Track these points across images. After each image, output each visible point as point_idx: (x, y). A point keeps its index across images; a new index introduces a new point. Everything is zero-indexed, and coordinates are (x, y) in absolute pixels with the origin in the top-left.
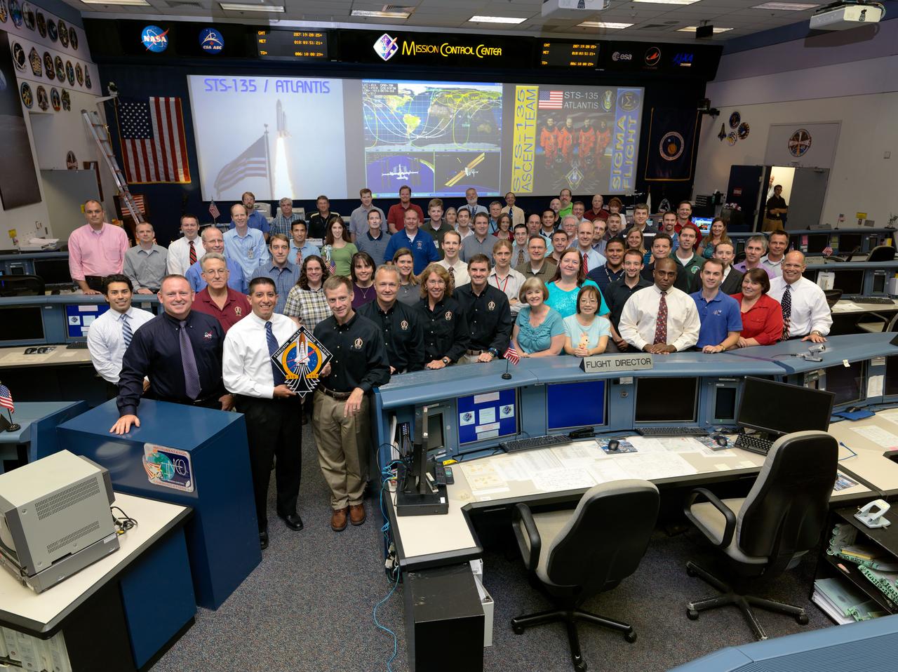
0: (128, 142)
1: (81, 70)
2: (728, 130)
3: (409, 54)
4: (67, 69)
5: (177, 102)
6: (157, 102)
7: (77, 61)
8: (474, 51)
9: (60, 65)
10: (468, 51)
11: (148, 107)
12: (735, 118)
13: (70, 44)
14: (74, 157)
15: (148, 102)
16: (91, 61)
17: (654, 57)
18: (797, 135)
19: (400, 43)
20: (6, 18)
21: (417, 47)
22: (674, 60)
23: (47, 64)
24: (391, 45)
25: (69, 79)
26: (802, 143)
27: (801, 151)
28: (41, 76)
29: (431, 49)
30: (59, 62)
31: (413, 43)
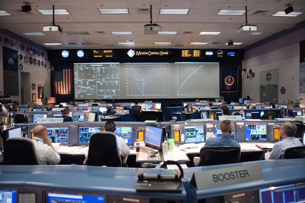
0: (56, 82)
1: (43, 62)
2: (249, 75)
3: (138, 55)
4: (38, 62)
5: (70, 71)
6: (65, 71)
7: (42, 60)
8: (159, 53)
9: (36, 60)
10: (157, 53)
11: (63, 72)
12: (250, 71)
13: (41, 56)
14: (35, 85)
15: (63, 71)
16: (48, 60)
17: (221, 53)
18: (267, 74)
19: (135, 52)
20: (19, 48)
21: (141, 53)
22: (228, 54)
23: (31, 60)
24: (133, 53)
25: (38, 64)
26: (269, 77)
27: (269, 80)
28: (27, 62)
29: (145, 53)
30: (35, 60)
31: (140, 52)
